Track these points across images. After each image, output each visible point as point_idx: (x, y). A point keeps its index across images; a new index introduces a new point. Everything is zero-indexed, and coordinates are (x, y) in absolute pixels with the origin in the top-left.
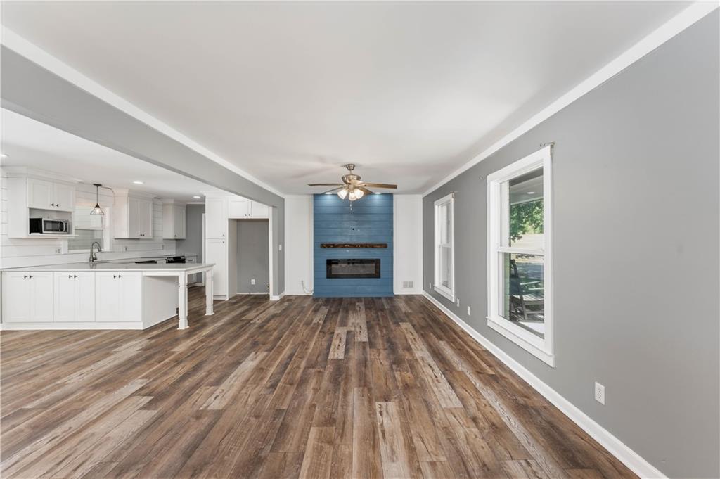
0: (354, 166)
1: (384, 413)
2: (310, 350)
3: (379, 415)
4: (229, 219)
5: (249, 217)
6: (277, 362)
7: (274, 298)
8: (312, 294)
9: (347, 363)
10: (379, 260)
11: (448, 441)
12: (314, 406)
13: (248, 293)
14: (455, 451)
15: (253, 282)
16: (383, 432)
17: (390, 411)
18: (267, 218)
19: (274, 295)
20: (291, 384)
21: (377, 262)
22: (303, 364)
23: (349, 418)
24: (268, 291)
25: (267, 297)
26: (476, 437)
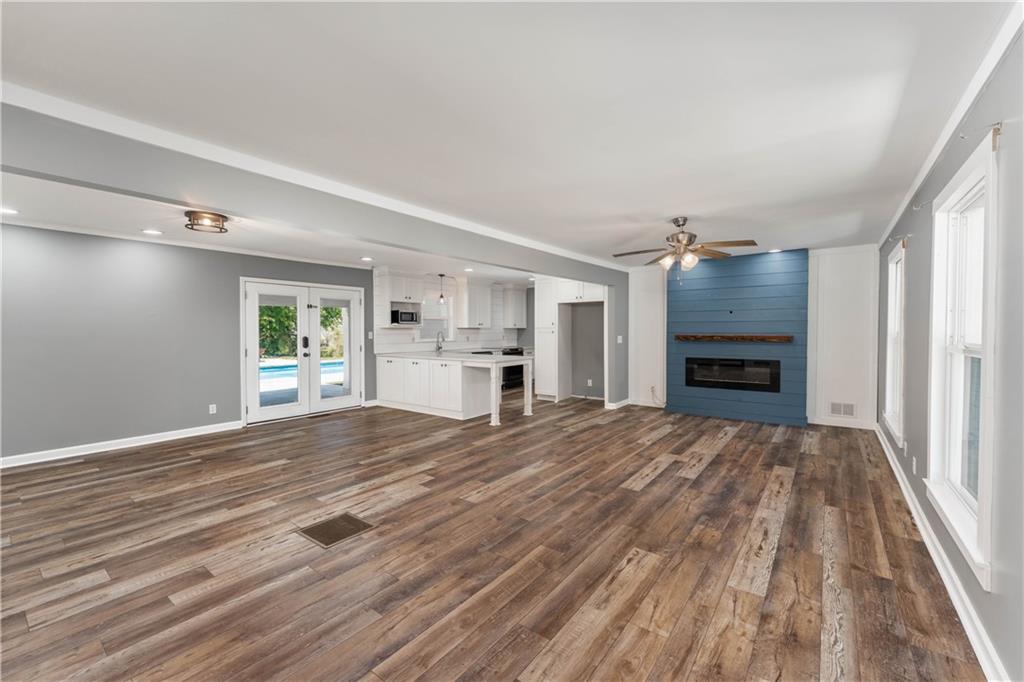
0: (685, 220)
1: (634, 562)
2: (605, 472)
3: (625, 561)
4: (560, 304)
5: (581, 301)
6: (558, 476)
7: (609, 406)
8: (663, 406)
9: (638, 497)
10: (779, 362)
11: (693, 621)
12: (561, 527)
13: (583, 397)
14: (690, 634)
15: (590, 383)
16: (613, 579)
17: (643, 563)
18: (601, 300)
19: (610, 401)
20: (554, 501)
21: (774, 365)
22: (584, 485)
23: (587, 551)
24: (603, 396)
25: (601, 404)
26: (744, 634)
